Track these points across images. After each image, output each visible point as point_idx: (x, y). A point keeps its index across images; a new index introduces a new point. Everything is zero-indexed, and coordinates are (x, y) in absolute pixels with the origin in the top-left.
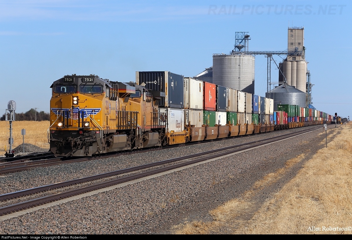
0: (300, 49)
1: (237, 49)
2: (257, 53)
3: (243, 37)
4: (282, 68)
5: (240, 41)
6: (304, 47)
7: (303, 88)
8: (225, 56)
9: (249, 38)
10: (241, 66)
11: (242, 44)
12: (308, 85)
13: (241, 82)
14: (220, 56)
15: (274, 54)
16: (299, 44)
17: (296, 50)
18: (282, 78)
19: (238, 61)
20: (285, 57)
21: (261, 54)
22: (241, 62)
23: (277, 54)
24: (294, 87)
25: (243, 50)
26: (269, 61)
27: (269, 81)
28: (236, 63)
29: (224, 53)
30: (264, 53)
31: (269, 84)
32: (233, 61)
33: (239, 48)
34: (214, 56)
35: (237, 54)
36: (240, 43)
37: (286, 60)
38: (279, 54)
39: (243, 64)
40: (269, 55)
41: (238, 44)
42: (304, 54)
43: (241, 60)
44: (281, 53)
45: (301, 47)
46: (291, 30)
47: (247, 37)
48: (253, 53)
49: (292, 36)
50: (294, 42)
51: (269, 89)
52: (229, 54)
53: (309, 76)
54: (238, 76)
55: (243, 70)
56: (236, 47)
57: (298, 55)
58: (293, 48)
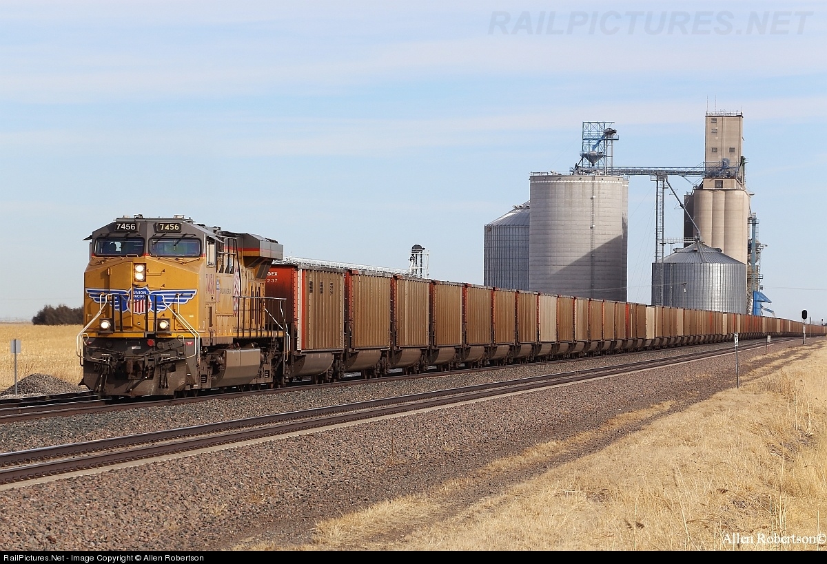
0: (734, 161)
1: (586, 161)
2: (635, 172)
3: (602, 134)
4: (692, 206)
5: (594, 143)
6: (742, 159)
7: (741, 254)
8: (559, 177)
9: (615, 136)
10: (596, 201)
11: (598, 150)
12: (753, 247)
13: (595, 236)
14: (548, 177)
15: (672, 173)
16: (732, 150)
17: (724, 166)
18: (690, 230)
19: (588, 191)
20: (697, 180)
21: (642, 172)
22: (596, 191)
23: (678, 173)
24: (719, 250)
25: (600, 162)
26: (660, 190)
27: (660, 236)
28: (584, 194)
29: (558, 171)
30: (649, 172)
31: (660, 242)
32: (577, 190)
33: (592, 158)
34: (533, 178)
35: (587, 172)
36: (594, 147)
37: (701, 188)
38: (684, 173)
39: (602, 196)
40: (661, 175)
41: (588, 150)
42: (743, 173)
43: (596, 187)
44: (689, 172)
45: (736, 157)
46: (713, 119)
47: (610, 133)
48: (623, 172)
49: (715, 132)
50: (719, 145)
51: (660, 254)
52: (569, 173)
53: (754, 224)
54: (589, 223)
55: (601, 210)
56: (583, 156)
57: (729, 176)
58: (716, 160)
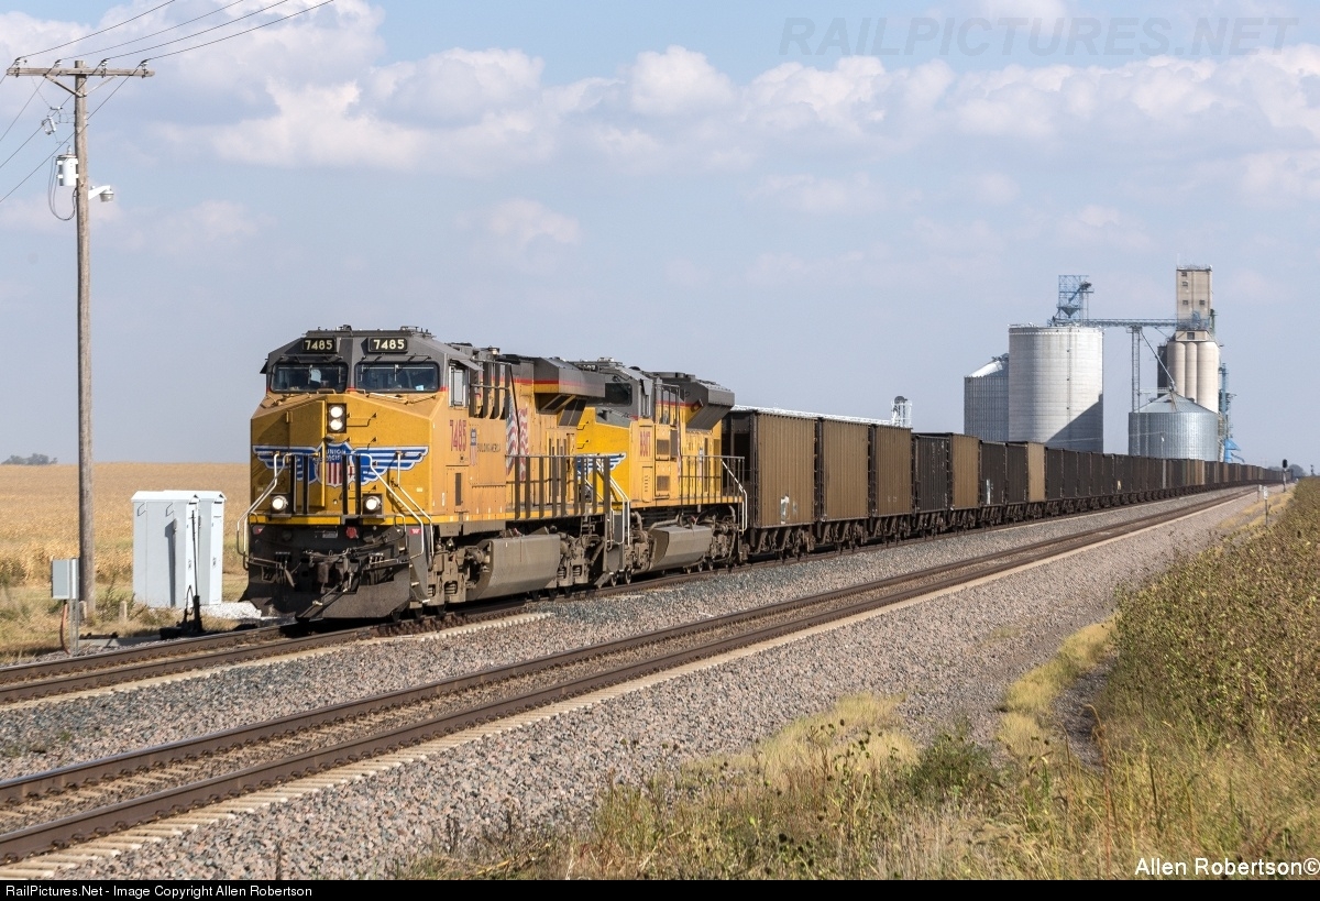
0: (1204, 313)
1: (1063, 315)
2: (1109, 324)
3: (1078, 287)
4: (1166, 355)
5: (1070, 295)
6: (1212, 311)
7: (1212, 403)
8: (1035, 330)
9: (1089, 289)
10: (1073, 352)
11: (1074, 302)
12: (1224, 397)
13: (1073, 387)
14: (1024, 329)
15: (1146, 324)
16: (1202, 303)
17: (1195, 318)
18: (1164, 381)
19: (1065, 342)
20: (1170, 331)
21: (1116, 324)
22: (1073, 343)
23: (1152, 324)
24: (1192, 400)
25: (1076, 315)
26: (1136, 341)
27: (1136, 387)
28: (1061, 346)
29: (1032, 324)
30: (1124, 324)
31: (1136, 393)
32: (1054, 342)
33: (1069, 311)
34: (1012, 330)
35: (1064, 324)
36: (1070, 300)
37: (1173, 339)
38: (1157, 325)
39: (1078, 347)
40: (1136, 327)
41: (1065, 303)
42: (1213, 324)
43: (1073, 338)
44: (1163, 324)
45: (1206, 309)
46: (1184, 273)
47: (1086, 286)
48: (1099, 323)
49: (1185, 285)
50: (1189, 298)
51: (1136, 404)
52: (1045, 325)
53: (1224, 374)
54: (1066, 374)
55: (1078, 361)
56: (1060, 308)
57: (1200, 330)
58: (1186, 314)
